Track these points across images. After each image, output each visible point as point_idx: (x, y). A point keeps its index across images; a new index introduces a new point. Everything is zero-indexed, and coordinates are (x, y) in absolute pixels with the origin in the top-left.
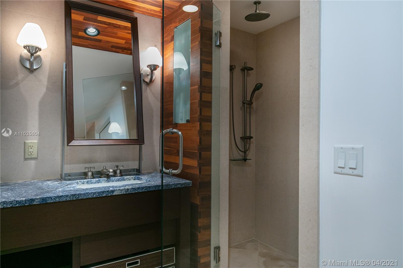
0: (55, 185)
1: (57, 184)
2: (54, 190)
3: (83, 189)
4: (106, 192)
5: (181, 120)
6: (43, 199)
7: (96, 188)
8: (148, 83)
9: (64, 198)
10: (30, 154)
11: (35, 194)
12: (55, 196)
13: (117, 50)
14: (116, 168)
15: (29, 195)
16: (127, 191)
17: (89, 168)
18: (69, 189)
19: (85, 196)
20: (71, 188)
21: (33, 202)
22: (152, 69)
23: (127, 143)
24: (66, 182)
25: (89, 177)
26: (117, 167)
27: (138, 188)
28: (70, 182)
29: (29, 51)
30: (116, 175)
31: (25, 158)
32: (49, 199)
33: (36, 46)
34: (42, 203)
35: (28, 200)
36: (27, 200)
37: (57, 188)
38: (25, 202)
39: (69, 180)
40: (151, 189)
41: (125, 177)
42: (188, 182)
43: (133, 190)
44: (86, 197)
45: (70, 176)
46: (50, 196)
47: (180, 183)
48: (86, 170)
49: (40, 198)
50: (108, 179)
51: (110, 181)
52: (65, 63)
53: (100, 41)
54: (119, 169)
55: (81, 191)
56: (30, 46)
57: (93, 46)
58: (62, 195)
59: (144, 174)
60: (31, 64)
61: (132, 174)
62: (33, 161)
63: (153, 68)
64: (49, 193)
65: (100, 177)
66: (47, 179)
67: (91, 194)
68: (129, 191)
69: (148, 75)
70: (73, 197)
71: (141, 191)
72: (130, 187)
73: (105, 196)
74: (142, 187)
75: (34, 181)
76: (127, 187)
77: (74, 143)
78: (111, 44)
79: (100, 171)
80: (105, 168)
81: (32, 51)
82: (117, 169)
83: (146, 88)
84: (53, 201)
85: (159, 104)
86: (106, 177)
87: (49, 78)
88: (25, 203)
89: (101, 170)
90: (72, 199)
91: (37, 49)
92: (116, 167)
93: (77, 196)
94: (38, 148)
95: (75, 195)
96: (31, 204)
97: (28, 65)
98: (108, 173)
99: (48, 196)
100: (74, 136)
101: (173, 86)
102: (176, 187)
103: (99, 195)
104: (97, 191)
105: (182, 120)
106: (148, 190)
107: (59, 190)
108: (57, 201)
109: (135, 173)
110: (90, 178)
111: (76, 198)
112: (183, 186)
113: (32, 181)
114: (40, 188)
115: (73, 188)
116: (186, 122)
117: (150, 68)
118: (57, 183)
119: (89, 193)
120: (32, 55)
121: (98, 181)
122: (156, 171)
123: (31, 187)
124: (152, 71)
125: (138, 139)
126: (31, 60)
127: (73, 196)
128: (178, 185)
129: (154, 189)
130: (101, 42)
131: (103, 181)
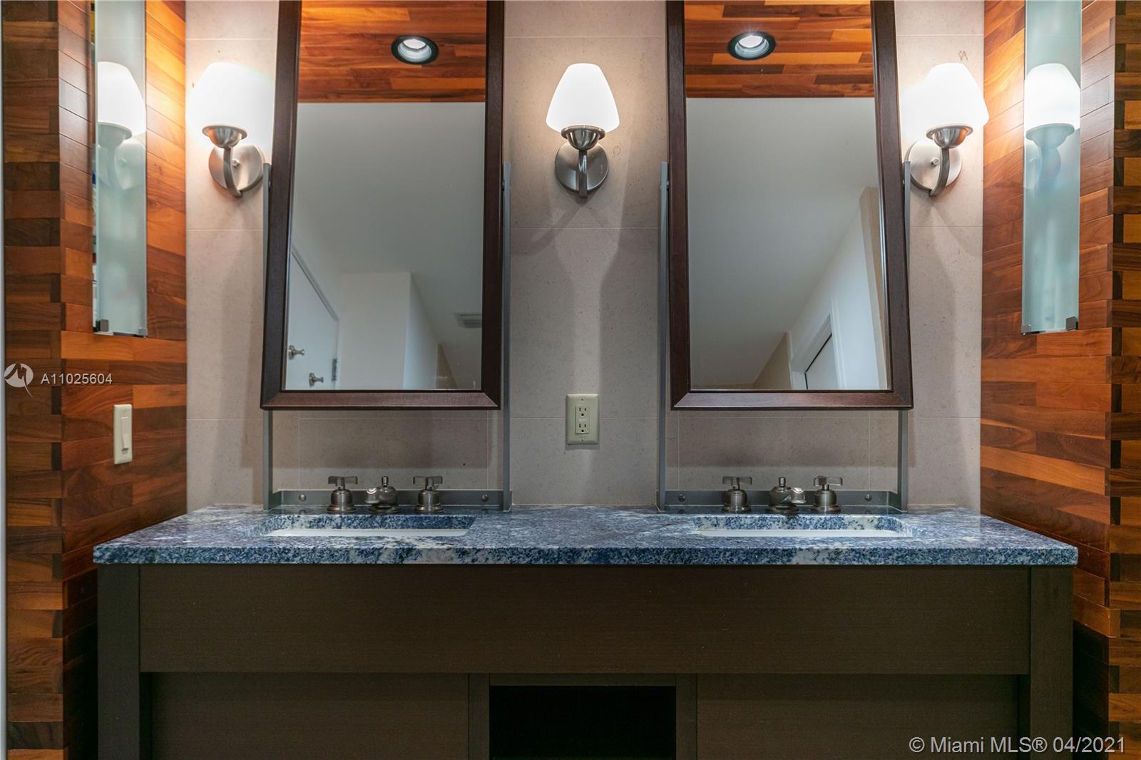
0: (637, 521)
1: (642, 520)
2: (631, 534)
3: (706, 539)
4: (767, 553)
5: (1048, 319)
6: (598, 553)
7: (743, 538)
8: (932, 193)
9: (651, 558)
10: (579, 430)
11: (583, 539)
12: (628, 549)
13: (835, 88)
14: (817, 486)
15: (570, 540)
16: (833, 556)
17: (735, 481)
18: (669, 535)
19: (709, 558)
20: (675, 532)
21: (576, 557)
22: (947, 141)
23: (850, 404)
24: (666, 517)
25: (734, 509)
26: (822, 481)
27: (873, 552)
28: (680, 517)
29: (574, 143)
30: (819, 509)
31: (569, 441)
32: (615, 555)
33: (590, 128)
34: (596, 563)
35: (566, 550)
36: (563, 550)
37: (639, 530)
38: (559, 555)
39: (681, 512)
40: (918, 560)
41: (847, 517)
42: (1061, 548)
43: (855, 556)
44: (710, 560)
45: (683, 500)
46: (616, 546)
47: (1029, 548)
48: (727, 487)
49: (593, 549)
50: (789, 519)
51: (798, 526)
52: (665, 164)
53: (778, 69)
54: (828, 490)
55: (699, 541)
56: (578, 129)
57: (756, 88)
58: (646, 547)
59: (913, 513)
60: (582, 180)
61: (875, 508)
62: (587, 450)
63: (950, 138)
64: (617, 540)
65: (768, 512)
66: (621, 505)
67: (725, 554)
68: (841, 556)
69: (933, 165)
70: (675, 558)
71: (883, 563)
72: (846, 546)
73: (767, 563)
74: (885, 549)
75: (589, 509)
76: (837, 545)
77: (690, 400)
78: (814, 74)
79: (768, 492)
80: (782, 482)
81: (583, 143)
82: (823, 489)
83: (928, 212)
84: (625, 561)
85: (975, 265)
86: (785, 512)
87: (628, 210)
88: (559, 558)
89: (770, 490)
90: (673, 562)
91: (595, 134)
92: (817, 481)
93: (687, 556)
94: (599, 415)
95: (680, 550)
96: (572, 563)
97: (574, 184)
98: (789, 498)
99: (613, 547)
100: (690, 382)
101: (1022, 197)
102: (1010, 561)
103: (746, 560)
104: (743, 547)
105: (1051, 319)
106: (908, 563)
107: (643, 535)
108: (633, 563)
109: (887, 506)
110: (737, 510)
111: (682, 559)
112: (1040, 560)
113: (585, 508)
114: (599, 524)
115: (680, 532)
116: (1065, 328)
117: (937, 137)
118: (645, 518)
119: (718, 548)
120: (583, 152)
121: (760, 523)
122: (964, 506)
123: (578, 521)
124: (945, 151)
125: (892, 391)
126: (580, 168)
127: (676, 553)
128: (1020, 554)
129: (929, 560)
130: (781, 72)
131: (774, 522)
